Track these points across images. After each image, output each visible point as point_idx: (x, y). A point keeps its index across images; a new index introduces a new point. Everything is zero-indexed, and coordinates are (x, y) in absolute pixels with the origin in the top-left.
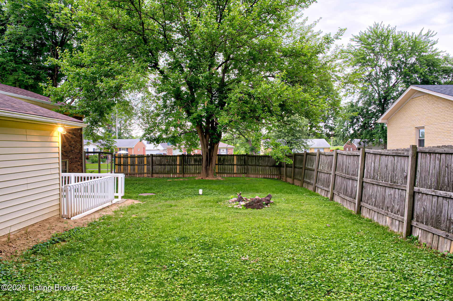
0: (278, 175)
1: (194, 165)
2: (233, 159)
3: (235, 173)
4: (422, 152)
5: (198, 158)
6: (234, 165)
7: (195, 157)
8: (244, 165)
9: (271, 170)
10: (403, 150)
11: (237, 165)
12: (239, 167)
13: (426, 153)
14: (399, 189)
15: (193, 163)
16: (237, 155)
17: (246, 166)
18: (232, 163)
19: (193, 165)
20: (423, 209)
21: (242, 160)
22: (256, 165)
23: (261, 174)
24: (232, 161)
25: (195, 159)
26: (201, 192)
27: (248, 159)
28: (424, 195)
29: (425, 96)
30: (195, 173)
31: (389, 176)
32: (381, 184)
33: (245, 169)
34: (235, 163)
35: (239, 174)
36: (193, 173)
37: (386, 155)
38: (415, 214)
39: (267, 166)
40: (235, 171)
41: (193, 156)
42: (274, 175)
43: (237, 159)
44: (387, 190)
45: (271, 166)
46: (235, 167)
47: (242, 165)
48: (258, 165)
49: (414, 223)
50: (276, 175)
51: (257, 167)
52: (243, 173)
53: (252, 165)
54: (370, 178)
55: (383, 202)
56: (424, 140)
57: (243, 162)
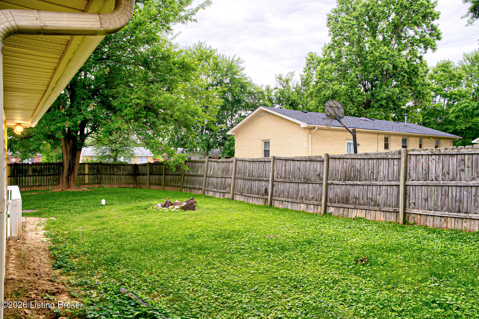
0: (133, 184)
1: (33, 176)
2: (84, 168)
3: (86, 184)
4: (332, 158)
5: (38, 168)
6: (85, 174)
7: (35, 167)
8: (97, 174)
9: (126, 179)
10: (315, 157)
11: (88, 174)
12: (91, 176)
13: (335, 158)
14: (312, 184)
15: (30, 173)
16: (89, 164)
17: (99, 176)
18: (83, 172)
19: (31, 176)
20: (335, 194)
21: (95, 169)
22: (111, 174)
23: (116, 184)
24: (83, 170)
25: (33, 169)
26: (103, 202)
27: (102, 168)
28: (335, 185)
29: (270, 116)
30: (33, 186)
31: (301, 175)
32: (294, 182)
33: (98, 178)
34: (86, 172)
35: (91, 184)
36: (31, 186)
37: (298, 161)
38: (328, 198)
39: (123, 175)
40: (87, 181)
41: (30, 165)
42: (130, 184)
43: (89, 168)
44: (300, 185)
45: (126, 175)
46: (86, 177)
47: (95, 174)
48: (113, 175)
49: (329, 204)
50: (132, 184)
51: (112, 176)
52: (96, 184)
53: (107, 174)
54: (281, 177)
55: (297, 194)
56: (269, 150)
57: (96, 171)
